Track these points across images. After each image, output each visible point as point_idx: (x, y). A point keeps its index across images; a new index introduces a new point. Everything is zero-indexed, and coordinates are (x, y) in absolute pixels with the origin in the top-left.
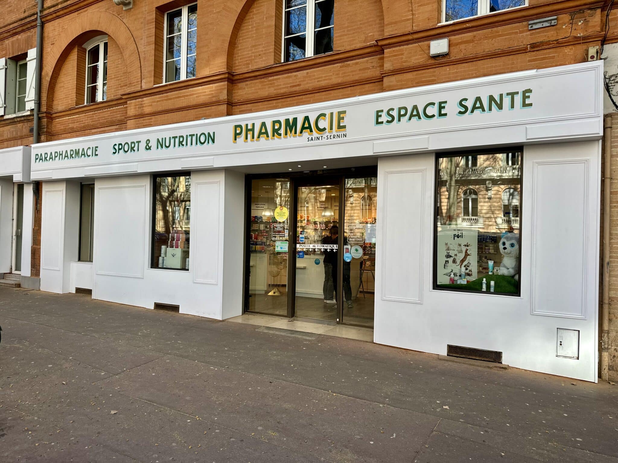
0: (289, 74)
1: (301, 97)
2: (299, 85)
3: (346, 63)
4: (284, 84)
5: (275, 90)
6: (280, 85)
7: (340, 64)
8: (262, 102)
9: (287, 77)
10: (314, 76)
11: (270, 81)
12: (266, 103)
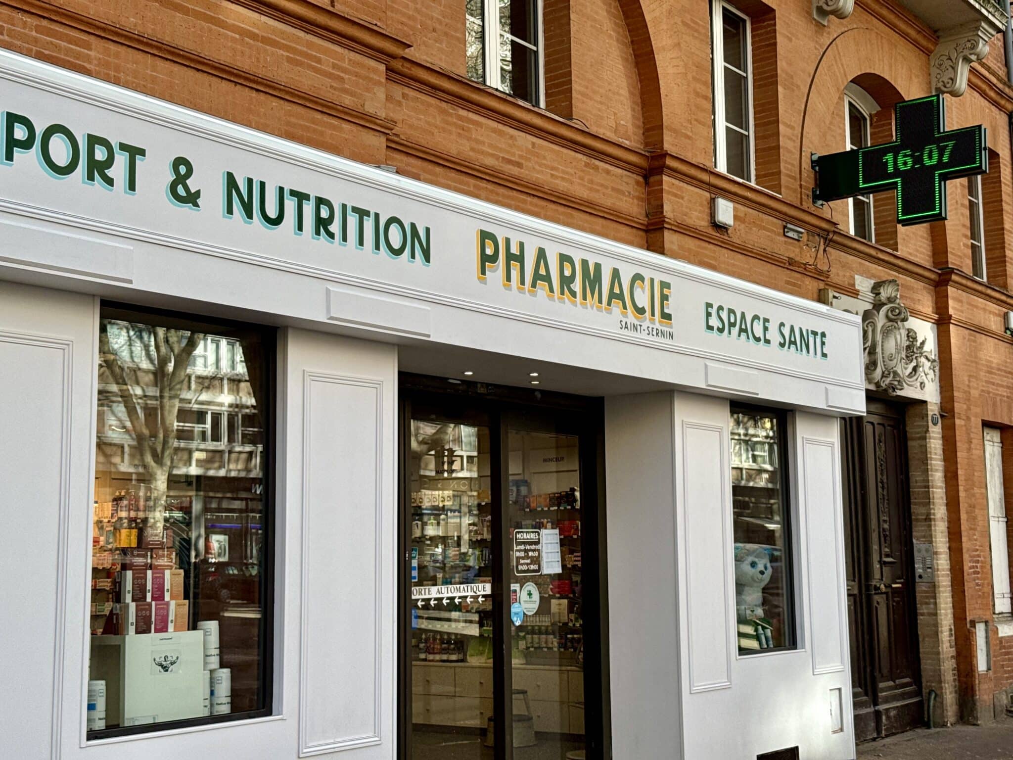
0: (500, 127)
1: (523, 197)
2: (519, 165)
3: (593, 161)
4: (491, 146)
5: (472, 149)
6: (483, 143)
7: (584, 158)
8: (444, 166)
9: (494, 131)
10: (545, 158)
11: (460, 118)
12: (453, 174)
